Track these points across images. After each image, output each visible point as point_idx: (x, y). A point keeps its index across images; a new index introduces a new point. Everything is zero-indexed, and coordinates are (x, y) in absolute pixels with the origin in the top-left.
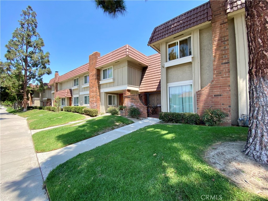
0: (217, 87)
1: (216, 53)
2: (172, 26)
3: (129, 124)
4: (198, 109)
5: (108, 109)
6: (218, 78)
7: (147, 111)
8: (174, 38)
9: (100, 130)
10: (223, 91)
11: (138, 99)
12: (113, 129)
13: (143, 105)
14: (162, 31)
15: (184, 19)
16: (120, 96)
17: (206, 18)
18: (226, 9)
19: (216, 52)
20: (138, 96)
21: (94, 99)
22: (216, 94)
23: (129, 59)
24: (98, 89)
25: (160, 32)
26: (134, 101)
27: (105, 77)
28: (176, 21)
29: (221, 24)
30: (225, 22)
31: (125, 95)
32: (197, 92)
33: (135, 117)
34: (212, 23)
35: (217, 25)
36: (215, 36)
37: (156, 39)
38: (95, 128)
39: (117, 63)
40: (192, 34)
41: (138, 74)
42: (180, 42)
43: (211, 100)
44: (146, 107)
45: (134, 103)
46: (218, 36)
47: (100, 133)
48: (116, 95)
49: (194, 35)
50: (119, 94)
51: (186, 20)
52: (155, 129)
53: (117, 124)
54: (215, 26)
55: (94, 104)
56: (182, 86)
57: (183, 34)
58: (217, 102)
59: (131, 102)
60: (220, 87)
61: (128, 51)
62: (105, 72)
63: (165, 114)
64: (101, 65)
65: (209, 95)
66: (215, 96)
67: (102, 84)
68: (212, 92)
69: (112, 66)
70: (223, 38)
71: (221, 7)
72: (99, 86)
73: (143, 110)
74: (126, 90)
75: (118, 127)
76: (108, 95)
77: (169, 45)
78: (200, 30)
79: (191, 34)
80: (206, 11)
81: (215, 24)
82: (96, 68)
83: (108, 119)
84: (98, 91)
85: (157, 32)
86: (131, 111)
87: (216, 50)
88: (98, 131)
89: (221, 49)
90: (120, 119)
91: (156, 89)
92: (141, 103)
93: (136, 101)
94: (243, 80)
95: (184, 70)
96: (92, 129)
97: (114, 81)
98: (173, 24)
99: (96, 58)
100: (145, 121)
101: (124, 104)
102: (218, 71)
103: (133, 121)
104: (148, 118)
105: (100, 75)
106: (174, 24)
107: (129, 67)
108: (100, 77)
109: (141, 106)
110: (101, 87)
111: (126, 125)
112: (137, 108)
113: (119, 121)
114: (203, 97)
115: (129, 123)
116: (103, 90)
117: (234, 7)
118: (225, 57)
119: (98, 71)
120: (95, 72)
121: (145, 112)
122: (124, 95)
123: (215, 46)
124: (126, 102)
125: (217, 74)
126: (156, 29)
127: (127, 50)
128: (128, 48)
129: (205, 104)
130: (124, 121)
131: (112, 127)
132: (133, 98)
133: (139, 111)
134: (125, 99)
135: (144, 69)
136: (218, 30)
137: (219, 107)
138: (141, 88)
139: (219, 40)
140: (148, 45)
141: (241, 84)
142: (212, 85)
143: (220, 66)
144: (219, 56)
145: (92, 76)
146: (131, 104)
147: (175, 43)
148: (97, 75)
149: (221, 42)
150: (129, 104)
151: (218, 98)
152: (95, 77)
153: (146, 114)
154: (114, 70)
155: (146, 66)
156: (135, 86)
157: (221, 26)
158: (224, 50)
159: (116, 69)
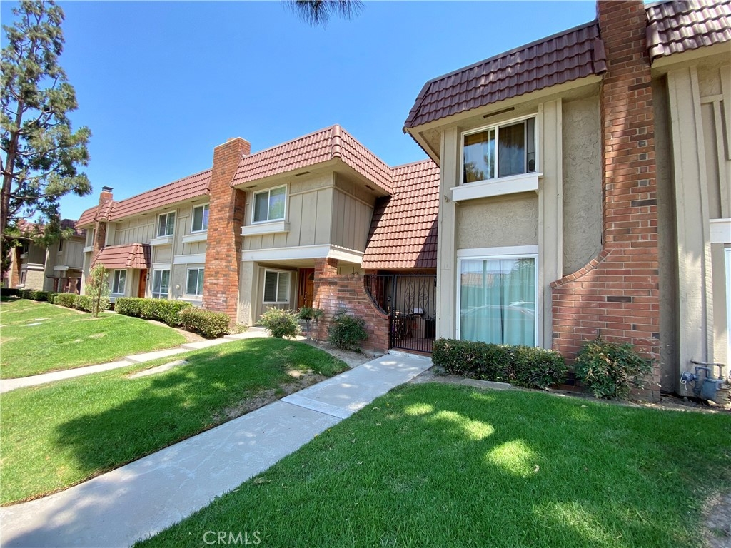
0: (616, 273)
1: (614, 170)
2: (483, 81)
3: (335, 374)
4: (554, 335)
5: (264, 316)
6: (621, 246)
7: (388, 328)
8: (485, 117)
9: (235, 399)
10: (635, 286)
11: (361, 291)
12: (281, 394)
13: (377, 311)
14: (449, 93)
15: (517, 64)
16: (303, 275)
17: (588, 66)
18: (649, 45)
19: (616, 166)
20: (363, 280)
21: (219, 281)
22: (614, 295)
23: (338, 170)
24: (234, 250)
25: (442, 95)
26: (347, 296)
27: (261, 215)
28: (493, 68)
29: (632, 88)
30: (644, 82)
31: (322, 273)
32: (552, 285)
33: (352, 347)
34: (604, 82)
35: (618, 90)
36: (611, 120)
37: (429, 113)
38: (217, 389)
39: (302, 177)
40: (540, 109)
41: (361, 214)
42: (501, 130)
43: (598, 312)
44: (387, 317)
45: (350, 302)
46: (622, 121)
47: (232, 414)
48: (289, 273)
49: (546, 115)
50: (301, 269)
51: (526, 67)
52: (435, 411)
53: (295, 374)
54: (613, 93)
55: (219, 295)
56: (500, 260)
57: (513, 109)
58: (615, 319)
59: (339, 298)
60: (628, 272)
61: (338, 143)
62: (262, 200)
63: (454, 348)
64: (250, 179)
65: (591, 297)
66: (609, 299)
67: (248, 237)
68: (603, 286)
69: (286, 185)
70: (638, 129)
71: (631, 40)
72: (240, 243)
73: (378, 325)
74: (325, 259)
75: (299, 384)
76: (267, 270)
77: (466, 137)
78: (564, 101)
79: (535, 110)
80: (587, 47)
81: (615, 87)
82: (232, 187)
83: (264, 355)
84: (235, 256)
85: (432, 94)
86: (340, 327)
87: (618, 161)
88: (225, 407)
89: (631, 159)
90: (303, 355)
91: (414, 263)
92: (370, 302)
93: (355, 295)
94: (695, 258)
95: (512, 214)
96: (206, 397)
97: (289, 229)
98: (483, 76)
99: (237, 156)
100: (383, 363)
101: (314, 303)
102: (621, 225)
103: (347, 361)
104: (391, 351)
105: (244, 208)
106: (487, 76)
107: (339, 191)
108: (243, 214)
109: (369, 313)
110: (247, 243)
111: (323, 378)
112: (360, 320)
113: (299, 363)
114: (574, 301)
115: (335, 369)
116: (252, 255)
117: (673, 41)
118: (643, 184)
119: (241, 195)
120: (228, 198)
121: (383, 332)
122: (317, 276)
123: (613, 151)
124: (321, 297)
125: (619, 232)
126: (430, 85)
127: (337, 140)
128: (338, 134)
129: (578, 323)
130: (317, 363)
131: (277, 387)
132: (347, 287)
133: (365, 327)
134: (318, 287)
135: (380, 202)
136: (622, 102)
137: (621, 334)
138: (368, 258)
139: (625, 133)
140: (406, 129)
141: (689, 267)
142: (603, 266)
143: (626, 211)
144: (626, 179)
145: (219, 208)
146: (339, 304)
147: (486, 132)
148: (236, 209)
149: (632, 139)
150: (332, 305)
151: (620, 307)
152: (228, 214)
153: (384, 339)
154: (290, 196)
155: (386, 194)
156: (351, 250)
157: (632, 95)
158: (642, 164)
159: (296, 195)
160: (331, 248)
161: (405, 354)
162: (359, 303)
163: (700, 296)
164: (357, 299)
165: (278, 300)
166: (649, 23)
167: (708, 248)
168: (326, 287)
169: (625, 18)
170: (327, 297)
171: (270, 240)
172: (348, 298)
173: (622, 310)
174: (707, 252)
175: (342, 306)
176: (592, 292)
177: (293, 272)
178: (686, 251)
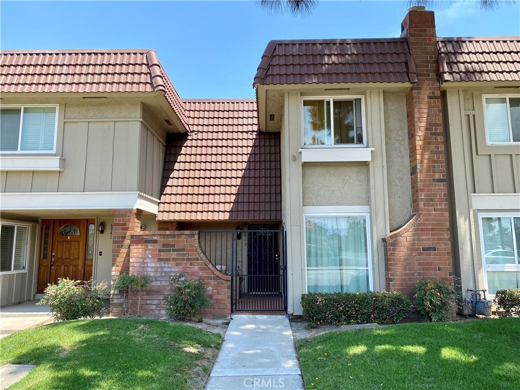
0: (427, 230)
1: (422, 154)
2: (326, 60)
3: (220, 345)
4: (391, 280)
6: (428, 210)
8: (325, 90)
10: (438, 239)
12: (208, 371)
13: (216, 272)
14: (297, 61)
15: (353, 54)
16: (45, 228)
17: (406, 75)
18: (441, 70)
22: (426, 246)
25: (290, 61)
26: (173, 256)
28: (333, 50)
29: (430, 97)
30: (436, 95)
31: (126, 229)
34: (412, 89)
35: (422, 97)
36: (418, 118)
37: (279, 75)
40: (367, 94)
42: (335, 102)
43: (418, 260)
44: (229, 278)
45: (177, 265)
46: (425, 120)
48: (28, 226)
49: (372, 100)
51: (361, 59)
53: (193, 350)
54: (418, 98)
56: (336, 218)
58: (427, 264)
59: (160, 260)
60: (433, 229)
65: (412, 248)
66: (424, 249)
68: (419, 240)
69: (57, 106)
70: (434, 128)
71: (428, 62)
73: (216, 287)
74: (131, 210)
77: (305, 102)
78: (385, 93)
79: (363, 93)
80: (403, 59)
81: (419, 93)
85: (279, 56)
87: (424, 149)
89: (431, 148)
92: (207, 262)
93: (185, 255)
94: (465, 219)
95: (347, 178)
97: (64, 167)
98: (326, 54)
100: (243, 328)
102: (427, 195)
104: (234, 316)
106: (329, 56)
107: (146, 127)
109: (205, 275)
111: (215, 350)
113: (179, 340)
114: (402, 252)
115: (217, 341)
117: (454, 72)
118: (438, 167)
121: (224, 295)
123: (420, 140)
125: (426, 200)
126: (275, 45)
128: (156, 62)
129: (405, 269)
130: (195, 336)
131: (196, 365)
132: (174, 246)
136: (425, 106)
137: (432, 274)
139: (427, 129)
141: (463, 225)
142: (419, 225)
143: (429, 185)
144: (429, 162)
146: (161, 267)
147: (322, 101)
149: (432, 134)
150: (149, 269)
151: (430, 254)
153: (226, 302)
154: (64, 122)
155: (182, 130)
156: (152, 198)
157: (430, 102)
158: (437, 153)
159: (77, 122)
160: (140, 197)
161: (251, 316)
162: (191, 264)
163: (469, 245)
164: (188, 260)
165: (14, 269)
166: (440, 54)
167: (471, 213)
168: (139, 246)
169: (426, 44)
170: (141, 260)
171: (26, 181)
172: (174, 260)
173: (431, 257)
174: (472, 216)
175: (166, 270)
176: (413, 244)
177: (34, 223)
178: (460, 214)
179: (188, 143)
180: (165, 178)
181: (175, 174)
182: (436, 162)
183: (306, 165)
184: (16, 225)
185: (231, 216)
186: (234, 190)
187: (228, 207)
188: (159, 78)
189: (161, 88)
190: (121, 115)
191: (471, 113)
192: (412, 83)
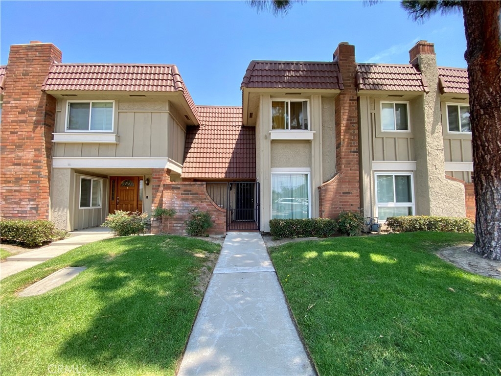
0: (345, 182)
1: (344, 135)
2: (287, 73)
3: (220, 251)
6: (347, 170)
7: (225, 218)
8: (286, 94)
10: (352, 187)
11: (204, 194)
13: (217, 207)
14: (269, 73)
15: (304, 70)
16: (114, 182)
17: (337, 85)
18: (358, 82)
20: (205, 186)
21: (23, 188)
22: (345, 191)
24: (45, 156)
25: (264, 73)
26: (190, 198)
27: (79, 124)
29: (350, 100)
30: (355, 98)
34: (340, 94)
35: (346, 99)
36: (343, 113)
40: (312, 98)
41: (180, 136)
42: (292, 103)
43: (340, 199)
44: (225, 210)
45: (193, 202)
46: (347, 114)
50: (111, 177)
51: (309, 74)
53: (200, 255)
57: (300, 94)
58: (345, 202)
59: (183, 199)
60: (349, 181)
62: (80, 110)
63: (285, 223)
65: (337, 193)
66: (343, 193)
67: (59, 144)
68: (341, 188)
69: (115, 101)
72: (51, 149)
73: (217, 216)
74: (163, 169)
75: (211, 262)
77: (273, 102)
78: (323, 97)
79: (308, 97)
80: (335, 74)
81: (344, 97)
82: (44, 91)
84: (45, 162)
85: (258, 70)
87: (345, 131)
89: (350, 132)
93: (198, 197)
94: (368, 176)
95: (298, 150)
98: (287, 70)
99: (47, 61)
102: (347, 161)
103: (213, 242)
104: (228, 233)
105: (54, 114)
106: (289, 71)
107: (171, 116)
108: (54, 120)
109: (210, 209)
110: (58, 150)
113: (192, 249)
114: (330, 195)
115: (218, 249)
116: (63, 162)
117: (366, 84)
118: (354, 143)
119: (51, 102)
120: (34, 101)
121: (222, 221)
123: (344, 127)
124: (164, 199)
125: (346, 164)
126: (254, 63)
127: (178, 78)
128: (177, 73)
129: (332, 205)
132: (191, 191)
135: (189, 129)
136: (347, 105)
137: (347, 208)
139: (348, 120)
141: (366, 180)
142: (340, 178)
143: (348, 155)
144: (348, 141)
145: (20, 110)
146: (183, 204)
147: (284, 102)
148: (46, 114)
149: (351, 123)
150: (175, 205)
151: (347, 196)
152: (34, 118)
153: (223, 225)
154: (119, 112)
155: (196, 124)
156: (177, 163)
157: (350, 103)
158: (353, 135)
159: (127, 112)
160: (169, 161)
161: (239, 233)
162: (202, 202)
163: (369, 191)
164: (200, 199)
165: (92, 206)
166: (357, 72)
167: (371, 172)
168: (169, 191)
169: (349, 66)
170: (170, 200)
171: (95, 150)
172: (191, 199)
173: (348, 198)
174: (371, 174)
175: (186, 205)
176: (337, 190)
177: (105, 179)
178: (365, 173)
179: (200, 132)
180: (186, 152)
181: (192, 150)
182: (352, 140)
183: (273, 141)
184: (92, 179)
185: (226, 175)
186: (228, 160)
187: (224, 170)
188: (179, 83)
189: (181, 89)
190: (156, 108)
191: (373, 112)
192: (340, 90)
